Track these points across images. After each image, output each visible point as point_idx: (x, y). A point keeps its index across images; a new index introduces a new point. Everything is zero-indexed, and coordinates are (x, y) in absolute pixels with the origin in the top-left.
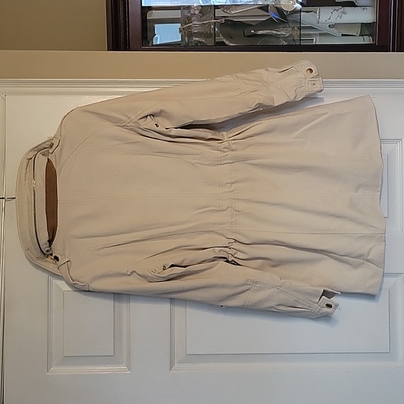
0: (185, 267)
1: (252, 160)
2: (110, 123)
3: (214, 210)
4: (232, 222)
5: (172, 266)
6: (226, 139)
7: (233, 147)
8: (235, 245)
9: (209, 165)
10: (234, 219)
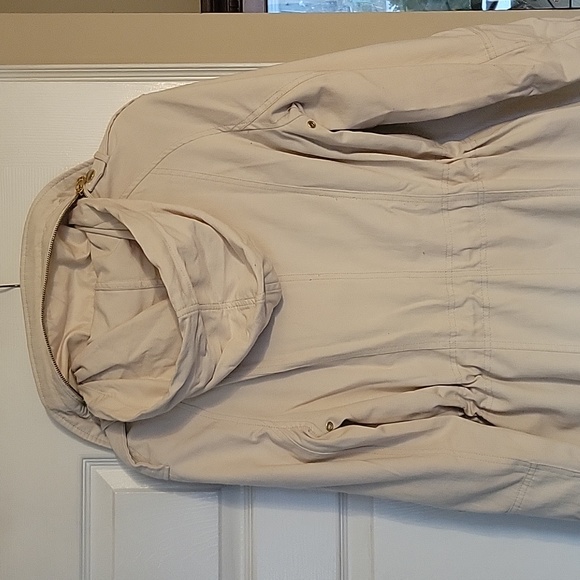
0: (375, 425)
1: (517, 198)
2: (210, 126)
3: (434, 306)
4: (475, 332)
5: (347, 423)
6: (457, 154)
7: (475, 171)
8: (483, 382)
9: (424, 211)
10: (478, 325)
